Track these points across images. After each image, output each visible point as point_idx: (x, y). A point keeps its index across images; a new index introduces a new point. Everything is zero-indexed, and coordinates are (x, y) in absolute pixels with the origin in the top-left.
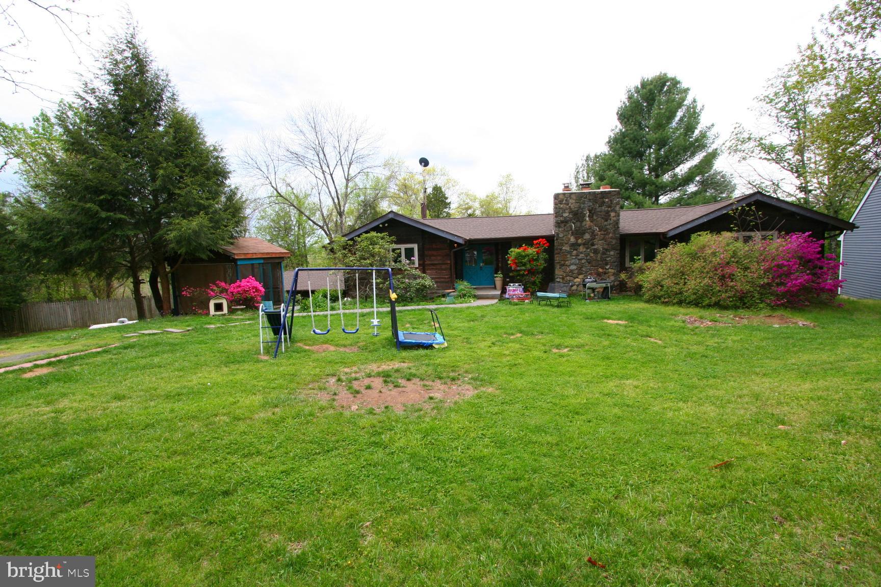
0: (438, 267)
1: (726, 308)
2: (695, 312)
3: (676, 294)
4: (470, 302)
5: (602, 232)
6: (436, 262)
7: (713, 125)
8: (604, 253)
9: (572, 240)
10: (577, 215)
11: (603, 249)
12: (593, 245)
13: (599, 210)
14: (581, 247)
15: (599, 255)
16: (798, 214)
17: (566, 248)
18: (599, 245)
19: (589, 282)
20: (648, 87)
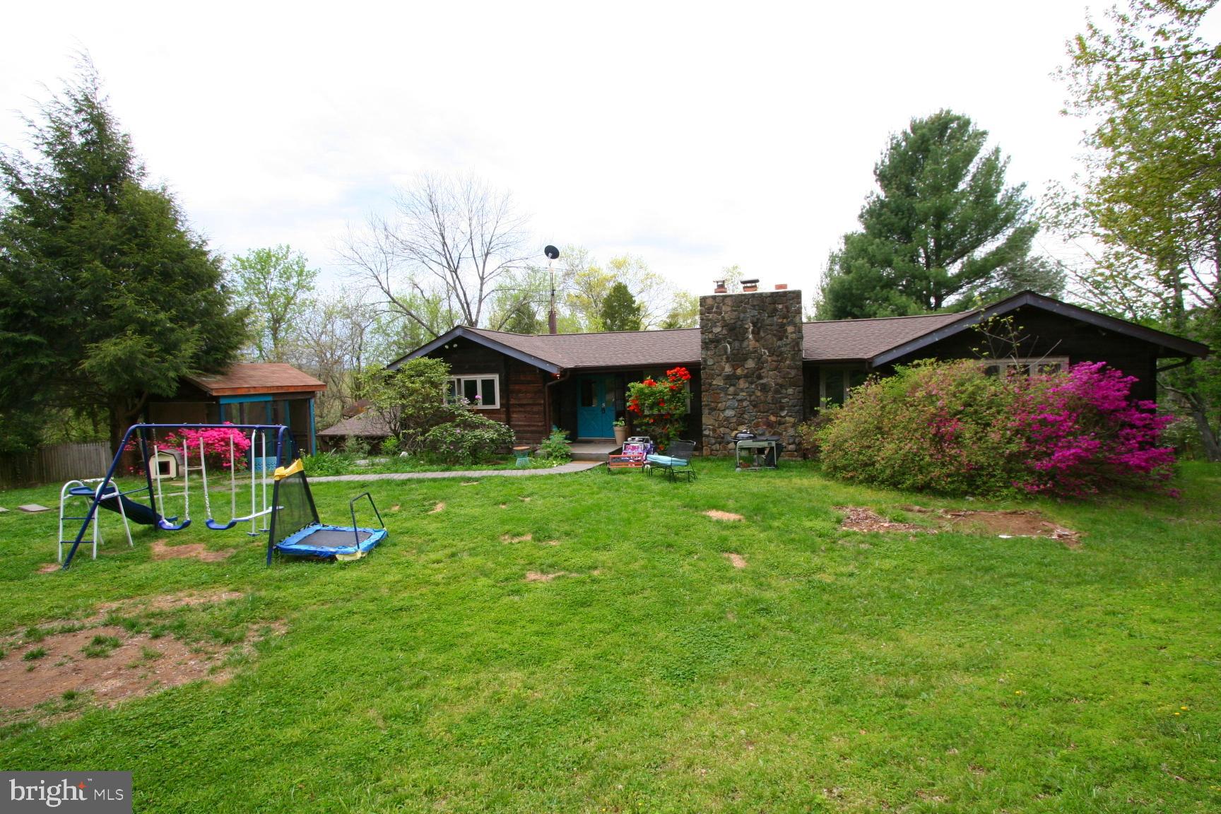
0: (528, 409)
1: (942, 494)
2: (888, 499)
3: (866, 465)
4: (551, 467)
5: (775, 358)
6: (525, 402)
7: (1024, 186)
8: (777, 392)
9: (728, 369)
10: (735, 331)
11: (777, 384)
12: (760, 377)
13: (768, 322)
14: (741, 381)
15: (770, 395)
16: (1104, 330)
17: (718, 382)
18: (770, 379)
19: (743, 439)
20: (919, 132)
